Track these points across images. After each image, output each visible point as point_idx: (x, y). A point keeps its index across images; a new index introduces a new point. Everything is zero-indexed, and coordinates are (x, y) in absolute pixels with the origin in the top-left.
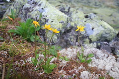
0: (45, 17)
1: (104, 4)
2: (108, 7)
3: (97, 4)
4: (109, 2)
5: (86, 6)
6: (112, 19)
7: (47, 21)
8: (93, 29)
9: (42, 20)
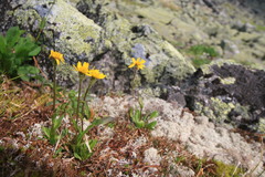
0: (52, 27)
2: (164, 6)
7: (56, 35)
8: (148, 56)
9: (45, 32)
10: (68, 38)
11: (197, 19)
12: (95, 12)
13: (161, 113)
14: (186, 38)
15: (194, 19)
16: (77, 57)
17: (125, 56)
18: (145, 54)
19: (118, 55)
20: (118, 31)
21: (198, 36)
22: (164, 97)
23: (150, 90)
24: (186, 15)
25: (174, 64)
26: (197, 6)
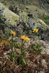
0: (4, 17)
1: (32, 2)
2: (34, 5)
3: (28, 3)
4: (35, 1)
5: (21, 3)
6: (37, 13)
7: (5, 20)
8: (34, 24)
9: (2, 19)
10: (9, 20)
11: (45, 8)
12: (15, 10)
13: (43, 45)
14: (42, 15)
15: (44, 8)
16: (12, 26)
17: (26, 24)
18: (33, 23)
19: (24, 24)
20: (23, 16)
21: (46, 14)
22: (42, 39)
23: (37, 37)
24: (41, 7)
25: (43, 26)
26: (45, 4)
